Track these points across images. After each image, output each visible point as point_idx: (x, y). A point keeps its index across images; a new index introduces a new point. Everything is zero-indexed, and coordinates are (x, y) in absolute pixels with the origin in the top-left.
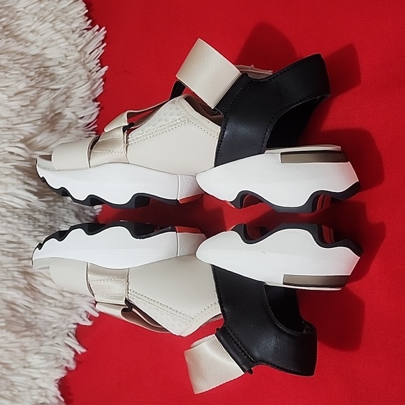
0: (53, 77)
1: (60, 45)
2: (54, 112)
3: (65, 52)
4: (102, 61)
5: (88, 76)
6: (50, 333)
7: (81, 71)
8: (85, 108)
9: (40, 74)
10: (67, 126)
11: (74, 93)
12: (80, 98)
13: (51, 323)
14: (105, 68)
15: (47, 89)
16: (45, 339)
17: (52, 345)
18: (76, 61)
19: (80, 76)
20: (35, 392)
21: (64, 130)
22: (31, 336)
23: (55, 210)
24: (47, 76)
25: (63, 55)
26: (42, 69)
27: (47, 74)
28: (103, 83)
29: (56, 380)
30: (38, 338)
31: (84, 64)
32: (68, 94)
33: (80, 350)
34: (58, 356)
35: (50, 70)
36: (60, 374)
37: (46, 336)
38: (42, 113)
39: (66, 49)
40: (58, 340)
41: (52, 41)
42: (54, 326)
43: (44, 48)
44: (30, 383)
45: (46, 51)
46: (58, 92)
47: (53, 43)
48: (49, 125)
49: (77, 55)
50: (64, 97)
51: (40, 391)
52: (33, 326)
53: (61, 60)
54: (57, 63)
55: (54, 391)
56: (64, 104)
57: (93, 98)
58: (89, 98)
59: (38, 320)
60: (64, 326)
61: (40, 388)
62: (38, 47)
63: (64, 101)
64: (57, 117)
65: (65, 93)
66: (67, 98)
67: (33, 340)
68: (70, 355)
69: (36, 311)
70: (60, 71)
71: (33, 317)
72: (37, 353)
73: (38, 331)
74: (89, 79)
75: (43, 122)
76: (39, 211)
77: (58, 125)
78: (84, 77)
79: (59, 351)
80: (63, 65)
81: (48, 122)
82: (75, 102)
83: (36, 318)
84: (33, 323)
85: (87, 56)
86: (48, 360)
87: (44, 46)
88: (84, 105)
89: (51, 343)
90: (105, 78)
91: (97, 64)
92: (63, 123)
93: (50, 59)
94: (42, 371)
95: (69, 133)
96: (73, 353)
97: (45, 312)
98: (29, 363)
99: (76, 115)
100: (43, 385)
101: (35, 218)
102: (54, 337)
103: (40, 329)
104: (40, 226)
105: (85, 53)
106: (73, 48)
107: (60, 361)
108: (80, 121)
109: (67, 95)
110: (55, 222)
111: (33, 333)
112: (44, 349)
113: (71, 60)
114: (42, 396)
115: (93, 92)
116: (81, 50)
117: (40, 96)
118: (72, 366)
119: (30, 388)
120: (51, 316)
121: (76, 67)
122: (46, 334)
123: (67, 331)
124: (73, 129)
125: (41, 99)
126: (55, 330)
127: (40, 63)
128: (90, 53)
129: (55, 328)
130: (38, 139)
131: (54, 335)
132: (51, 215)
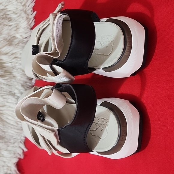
0: (10, 20)
1: (14, 4)
2: (11, 36)
3: (16, 6)
4: (34, 9)
5: (26, 17)
6: (12, 141)
7: (24, 15)
8: (26, 33)
9: (3, 18)
10: (17, 42)
11: (21, 26)
12: (23, 28)
13: (12, 137)
14: (35, 12)
15: (7, 25)
16: (9, 144)
17: (13, 147)
18: (21, 11)
19: (23, 18)
20: (5, 168)
21: (16, 45)
22: (2, 142)
23: (11, 83)
24: (7, 19)
25: (15, 8)
26: (4, 16)
27: (7, 18)
28: (34, 20)
29: (15, 163)
30: (6, 143)
31: (25, 12)
32: (18, 27)
33: (25, 150)
34: (15, 152)
35: (9, 16)
36: (16, 160)
37: (10, 142)
38: (4, 37)
39: (17, 5)
40: (16, 144)
41: (10, 2)
42: (14, 138)
43: (6, 6)
44: (3, 164)
45: (7, 7)
46: (12, 27)
47: (11, 3)
48: (8, 43)
49: (21, 8)
50: (15, 29)
51: (7, 168)
52: (4, 137)
53: (14, 11)
54: (12, 12)
55: (14, 168)
56: (16, 32)
57: (30, 28)
58: (28, 28)
59: (6, 135)
60: (19, 138)
61: (8, 166)
62: (3, 5)
64: (13, 39)
65: (16, 27)
66: (17, 29)
67: (3, 144)
68: (20, 152)
69: (5, 131)
70: (14, 16)
71: (3, 133)
72: (6, 150)
73: (6, 140)
74: (27, 19)
75: (4, 41)
76: (4, 84)
77: (13, 42)
79: (16, 150)
80: (16, 13)
81: (8, 41)
82: (21, 30)
83: (5, 134)
84: (4, 136)
85: (27, 7)
86: (10, 153)
87: (6, 4)
89: (12, 145)
90: (35, 18)
91: (31, 11)
93: (10, 11)
94: (8, 159)
95: (18, 46)
96: (22, 151)
97: (9, 131)
98: (3, 154)
99: (23, 37)
101: (2, 88)
102: (14, 143)
103: (7, 139)
104: (4, 91)
105: (26, 6)
106: (19, 4)
107: (16, 154)
108: (24, 39)
110: (12, 89)
111: (3, 141)
112: (9, 148)
113: (19, 10)
114: (8, 170)
115: (30, 25)
116: (24, 5)
117: (4, 29)
118: (22, 157)
119: (3, 166)
120: (12, 133)
121: (21, 13)
123: (20, 140)
124: (21, 43)
125: (4, 30)
126: (15, 140)
127: (4, 13)
128: (28, 6)
129: (14, 139)
130: (3, 49)
131: (14, 142)
132: (9, 85)
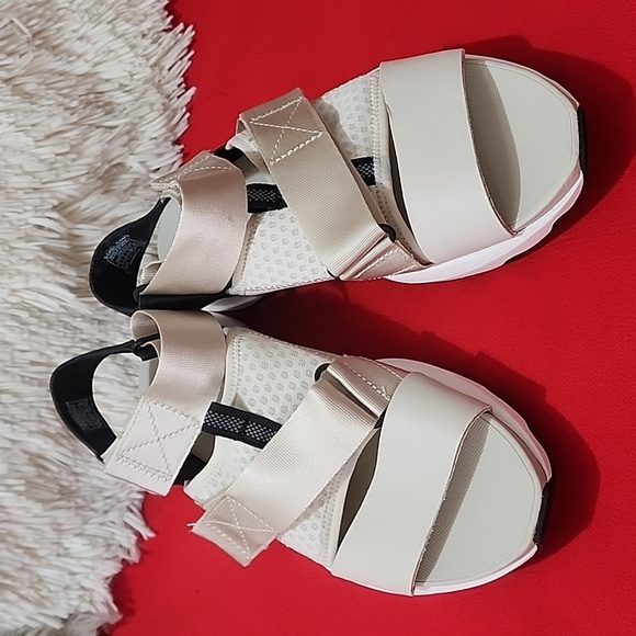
0: (109, 109)
1: (121, 58)
2: (109, 162)
3: (129, 68)
4: (188, 80)
5: (163, 104)
6: (99, 505)
7: (153, 97)
8: (159, 155)
9: (89, 103)
10: (130, 184)
11: (143, 132)
12: (151, 139)
13: (101, 490)
14: (192, 91)
15: (98, 127)
16: (91, 513)
17: (102, 524)
18: (146, 82)
19: (152, 105)
20: (74, 594)
21: (125, 191)
22: (69, 508)
23: (107, 315)
24: (100, 107)
25: (127, 74)
26: (92, 96)
27: (100, 104)
28: (188, 114)
29: (107, 578)
30: (80, 512)
31: (159, 87)
32: (133, 134)
33: (147, 534)
34: (111, 542)
35: (106, 98)
36: (112, 569)
37: (92, 510)
38: (88, 165)
39: (131, 63)
40: (113, 516)
41: (110, 52)
42: (107, 494)
43: (96, 65)
44: (67, 580)
45: (100, 68)
46: (115, 132)
47: (112, 54)
48: (100, 183)
49: (148, 72)
50: (125, 139)
51: (81, 593)
52: (73, 492)
53: (123, 82)
54: (117, 86)
55: (103, 594)
56: (127, 149)
57: (172, 138)
58: (166, 139)
59: (80, 484)
60: (122, 495)
61: (82, 588)
62: (87, 62)
63: (125, 145)
64: (115, 171)
65: (128, 133)
66: (131, 140)
67: (72, 513)
68: (129, 541)
69: (78, 470)
70: (121, 98)
71: (72, 478)
72: (79, 535)
73: (80, 501)
74: (165, 110)
75: (89, 178)
76: (83, 316)
77: (116, 183)
78: (158, 106)
79: (113, 533)
80: (127, 89)
81: (100, 178)
82: (145, 145)
83: (77, 481)
84: (73, 488)
85: (165, 72)
86: (94, 546)
87: (97, 60)
88: (158, 151)
89: (100, 520)
90: (190, 107)
91: (179, 86)
92: (126, 179)
93: (107, 80)
94: (85, 562)
95: (133, 195)
96: (134, 538)
97: (93, 472)
98: (67, 549)
99: (147, 167)
100: (86, 584)
101: (75, 328)
102: (106, 512)
103: (84, 498)
104: (83, 340)
105: (162, 70)
106: (142, 61)
107: (113, 548)
108: (152, 175)
109: (132, 136)
110: (107, 334)
111: (72, 504)
112: (90, 529)
113: (138, 80)
114: (85, 601)
115: (172, 130)
116: (155, 64)
117: (88, 139)
118: (134, 557)
119: (67, 588)
120: (100, 479)
121: (146, 91)
122: (94, 506)
123: (127, 503)
124: (140, 188)
125: (88, 142)
126: (108, 501)
127: (89, 86)
128: (169, 69)
129: (107, 498)
130: (84, 204)
131: (107, 508)
132: (100, 322)
